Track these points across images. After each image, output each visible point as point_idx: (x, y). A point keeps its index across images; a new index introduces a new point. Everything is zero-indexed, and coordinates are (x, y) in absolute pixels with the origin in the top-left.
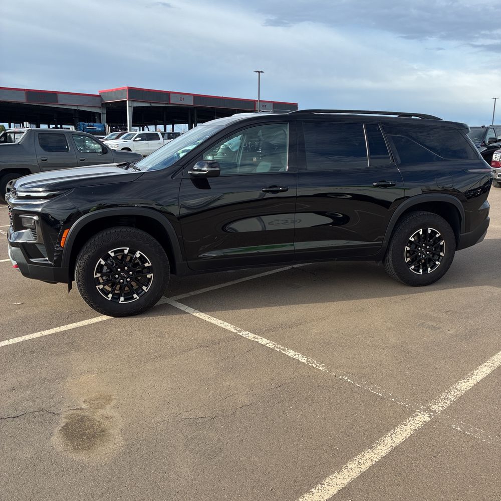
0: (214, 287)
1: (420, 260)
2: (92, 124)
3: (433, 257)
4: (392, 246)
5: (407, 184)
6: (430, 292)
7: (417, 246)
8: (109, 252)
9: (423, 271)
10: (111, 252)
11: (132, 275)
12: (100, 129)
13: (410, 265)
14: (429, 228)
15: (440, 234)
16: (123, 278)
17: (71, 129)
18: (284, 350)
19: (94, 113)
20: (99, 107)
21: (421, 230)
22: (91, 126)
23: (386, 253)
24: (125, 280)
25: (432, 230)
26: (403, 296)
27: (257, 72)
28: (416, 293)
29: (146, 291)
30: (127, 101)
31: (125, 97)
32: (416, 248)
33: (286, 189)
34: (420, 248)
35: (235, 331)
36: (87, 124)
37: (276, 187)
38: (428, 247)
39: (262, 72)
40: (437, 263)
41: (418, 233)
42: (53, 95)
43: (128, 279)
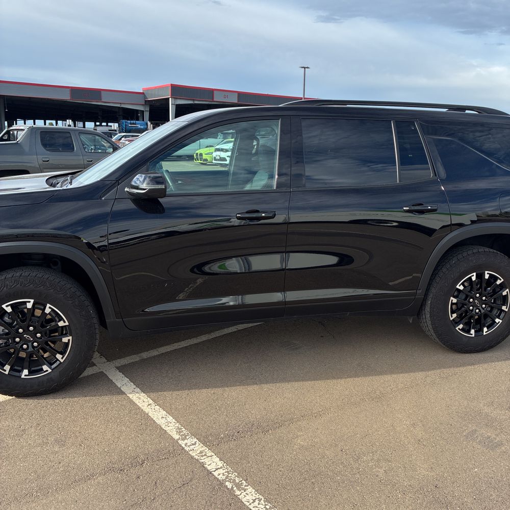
0: (179, 343)
1: (472, 317)
2: (134, 122)
3: (491, 311)
4: (431, 296)
5: (454, 207)
6: (486, 366)
7: (467, 296)
8: (4, 306)
9: (475, 332)
10: (7, 306)
11: (40, 338)
12: (142, 127)
13: (456, 323)
14: (486, 272)
15: (502, 280)
16: (26, 342)
17: (113, 126)
18: (239, 486)
19: (137, 111)
20: (142, 105)
21: (475, 274)
22: (133, 124)
23: (422, 305)
24: (30, 344)
25: (490, 274)
26: (445, 370)
27: (302, 67)
28: (464, 365)
29: (62, 361)
30: (170, 99)
31: (167, 94)
32: (465, 299)
33: (271, 215)
34: (471, 300)
35: (176, 437)
36: (129, 122)
37: (257, 211)
38: (484, 298)
39: (308, 68)
40: (497, 320)
41: (470, 278)
42: (97, 93)
43: (35, 344)
